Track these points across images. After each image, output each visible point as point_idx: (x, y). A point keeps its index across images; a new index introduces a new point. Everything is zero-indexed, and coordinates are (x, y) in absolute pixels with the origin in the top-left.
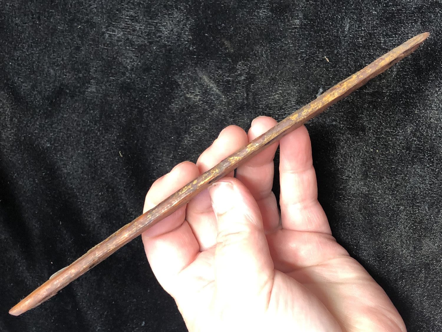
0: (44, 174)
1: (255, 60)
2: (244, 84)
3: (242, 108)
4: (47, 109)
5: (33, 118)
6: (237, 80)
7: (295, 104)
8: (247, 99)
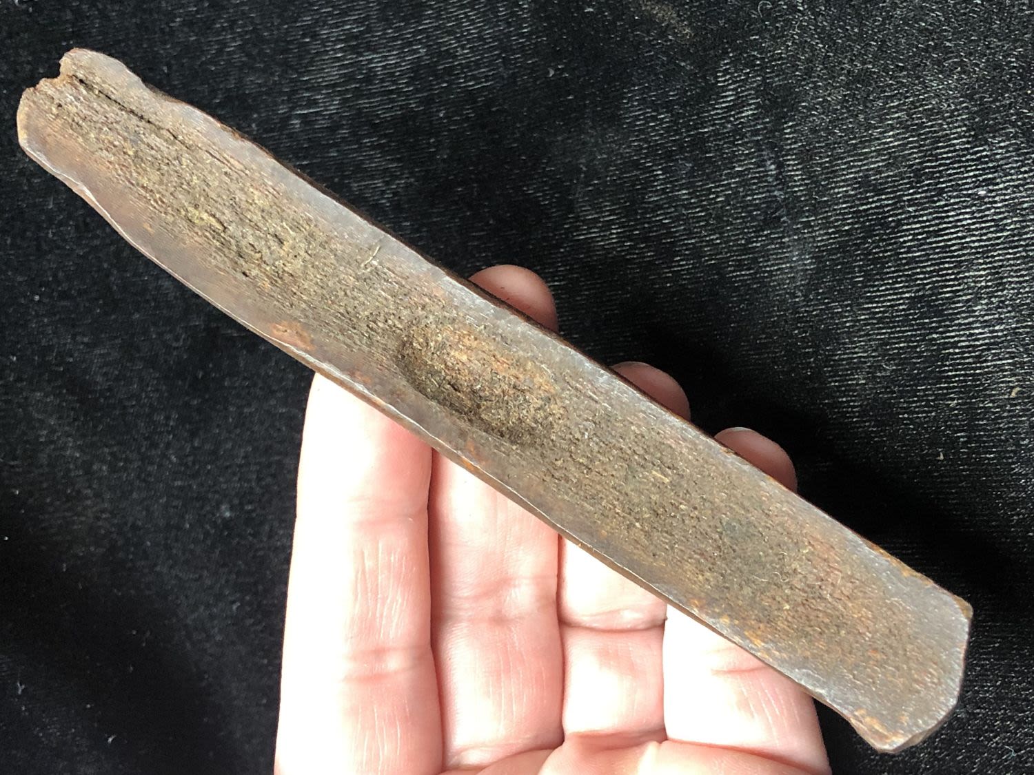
0: (234, 607)
1: (773, 38)
2: (756, 133)
3: (771, 222)
4: (187, 404)
5: (154, 445)
6: (729, 126)
7: (968, 142)
8: (783, 180)
